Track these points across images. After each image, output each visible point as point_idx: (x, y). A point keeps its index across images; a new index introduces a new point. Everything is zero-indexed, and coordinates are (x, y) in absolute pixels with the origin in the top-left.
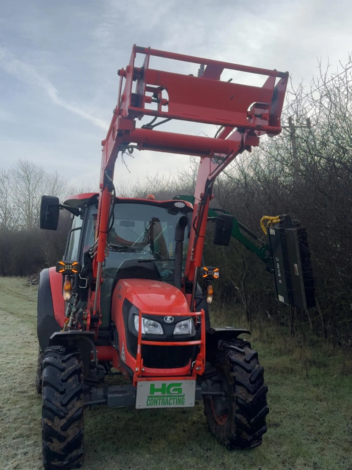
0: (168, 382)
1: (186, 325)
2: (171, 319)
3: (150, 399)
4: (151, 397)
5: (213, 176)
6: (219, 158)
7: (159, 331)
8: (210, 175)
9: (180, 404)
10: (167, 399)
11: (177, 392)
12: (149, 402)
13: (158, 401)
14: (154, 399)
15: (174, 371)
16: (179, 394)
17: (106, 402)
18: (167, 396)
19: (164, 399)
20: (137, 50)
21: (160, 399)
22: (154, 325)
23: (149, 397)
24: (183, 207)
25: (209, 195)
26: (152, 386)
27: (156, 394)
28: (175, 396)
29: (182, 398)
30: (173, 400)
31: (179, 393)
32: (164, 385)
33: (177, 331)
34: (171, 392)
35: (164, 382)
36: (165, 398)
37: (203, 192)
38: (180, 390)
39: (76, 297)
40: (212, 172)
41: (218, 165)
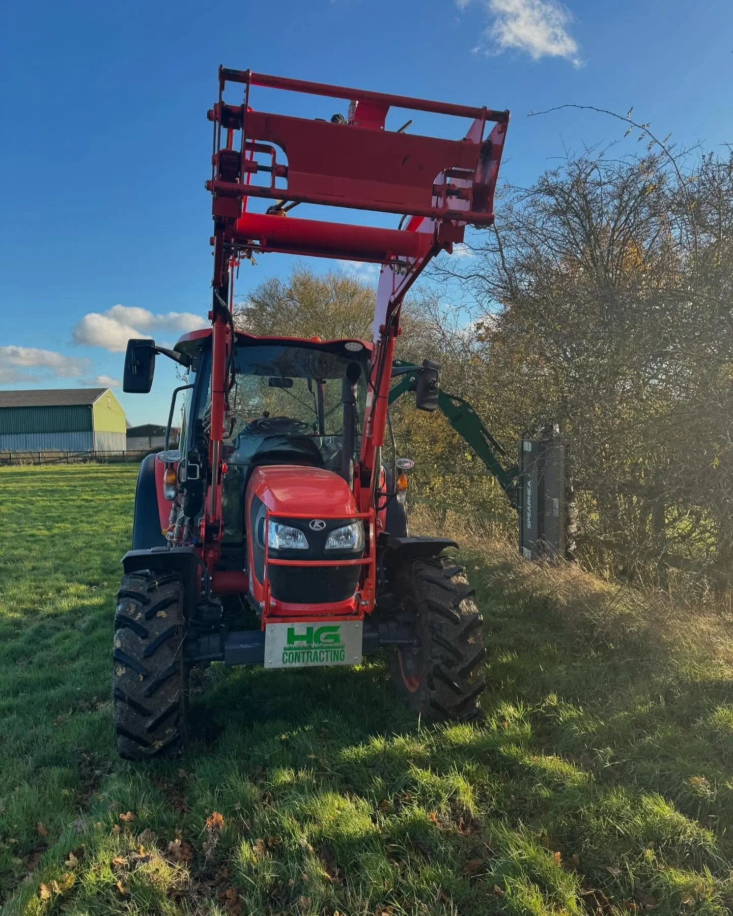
0: (316, 626)
1: (348, 534)
2: (322, 524)
3: (288, 652)
4: (290, 649)
5: (396, 295)
6: (402, 264)
7: (301, 543)
8: (393, 294)
9: (337, 660)
10: (316, 652)
11: (332, 641)
12: (286, 657)
13: (301, 655)
14: (294, 652)
15: (329, 606)
16: (336, 644)
17: (223, 656)
18: (315, 648)
19: (311, 653)
20: (226, 75)
21: (304, 653)
22: (294, 536)
23: (285, 649)
24: (359, 349)
25: (393, 327)
26: (291, 631)
27: (296, 643)
28: (329, 647)
29: (340, 650)
30: (325, 653)
31: (335, 642)
32: (309, 630)
33: (332, 543)
34: (322, 640)
35: (310, 625)
36: (313, 651)
37: (384, 324)
38: (336, 638)
39: (185, 494)
40: (395, 289)
41: (404, 277)
